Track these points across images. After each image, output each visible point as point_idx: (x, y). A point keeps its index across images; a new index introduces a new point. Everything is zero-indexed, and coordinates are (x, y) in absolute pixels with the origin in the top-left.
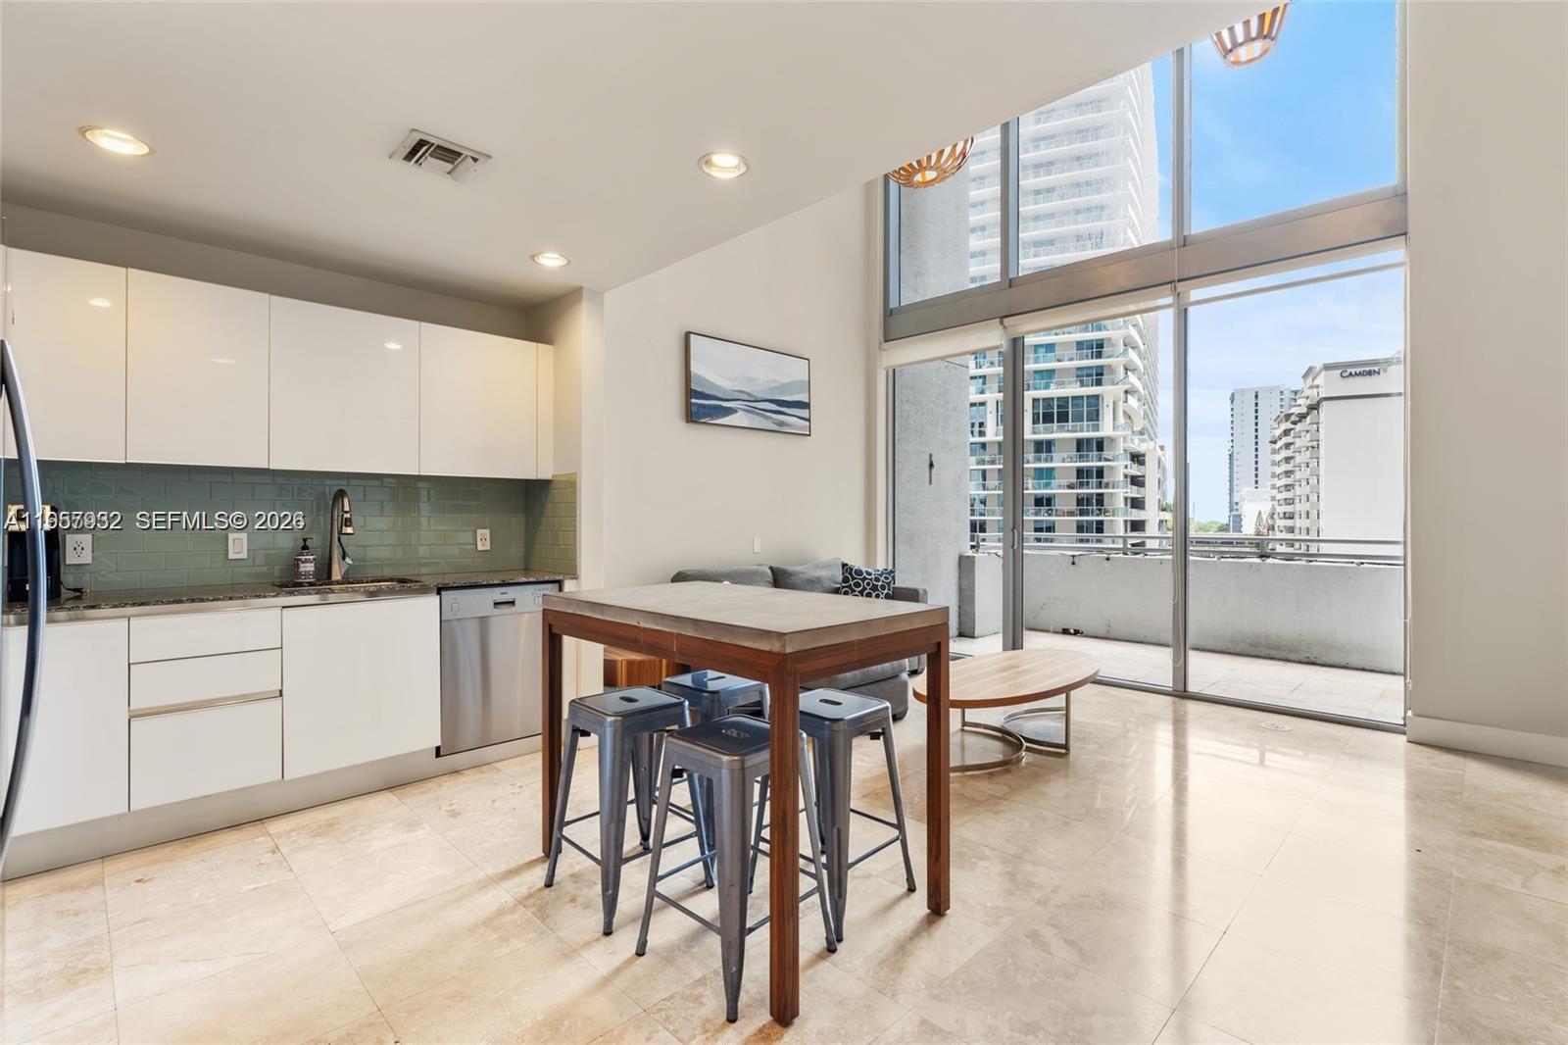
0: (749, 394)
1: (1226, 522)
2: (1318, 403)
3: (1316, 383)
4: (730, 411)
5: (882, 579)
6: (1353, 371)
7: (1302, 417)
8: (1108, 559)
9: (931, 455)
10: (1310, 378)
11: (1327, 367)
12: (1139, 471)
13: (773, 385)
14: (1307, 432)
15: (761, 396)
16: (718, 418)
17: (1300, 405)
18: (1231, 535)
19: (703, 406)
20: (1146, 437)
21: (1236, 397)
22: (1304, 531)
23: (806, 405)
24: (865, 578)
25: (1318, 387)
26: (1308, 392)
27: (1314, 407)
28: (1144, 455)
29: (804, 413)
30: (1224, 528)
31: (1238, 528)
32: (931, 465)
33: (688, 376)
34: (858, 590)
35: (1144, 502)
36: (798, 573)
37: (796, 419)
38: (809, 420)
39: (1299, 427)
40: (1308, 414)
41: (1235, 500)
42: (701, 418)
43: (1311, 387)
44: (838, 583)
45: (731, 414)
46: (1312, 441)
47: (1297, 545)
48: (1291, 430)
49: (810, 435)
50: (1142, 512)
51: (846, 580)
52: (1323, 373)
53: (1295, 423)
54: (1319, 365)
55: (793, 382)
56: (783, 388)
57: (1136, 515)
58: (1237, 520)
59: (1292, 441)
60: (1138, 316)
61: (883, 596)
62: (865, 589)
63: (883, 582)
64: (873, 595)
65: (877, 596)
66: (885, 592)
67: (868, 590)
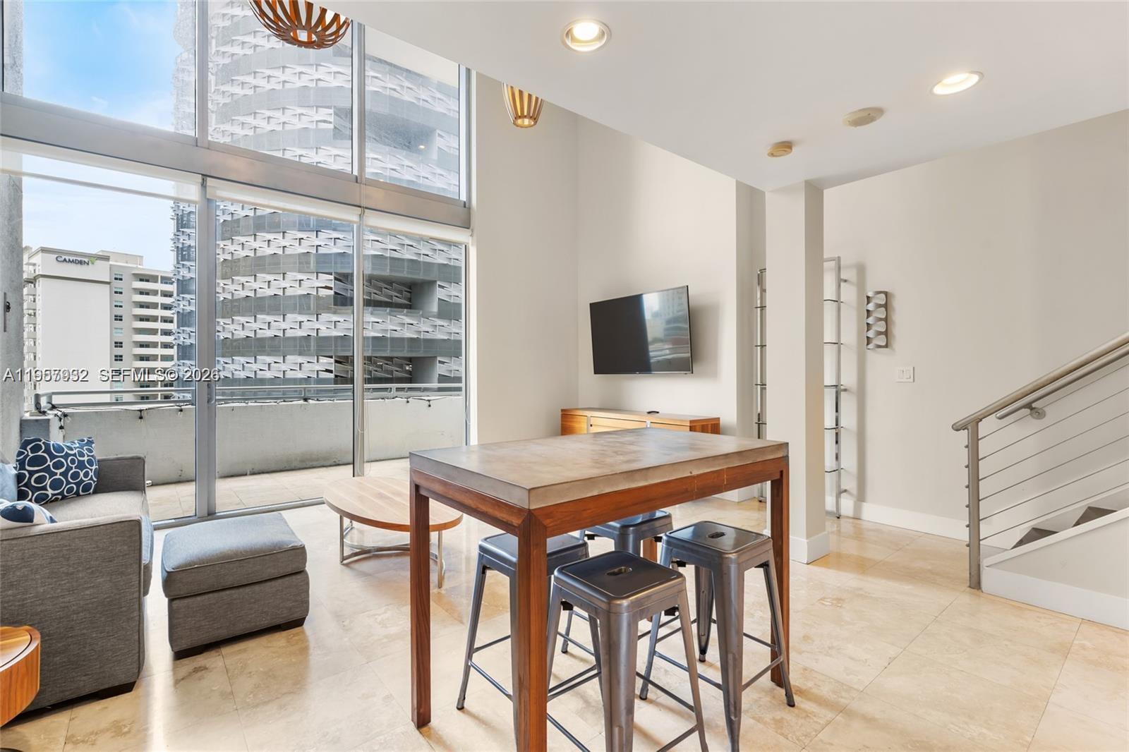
2: (35, 278)
3: (33, 261)
5: (87, 452)
6: (67, 258)
11: (44, 251)
24: (68, 456)
25: (34, 264)
27: (29, 281)
40: (24, 285)
43: (29, 265)
46: (28, 309)
51: (36, 461)
52: (40, 255)
61: (93, 474)
62: (69, 469)
63: (88, 456)
64: (82, 474)
65: (86, 475)
66: (94, 468)
67: (74, 470)
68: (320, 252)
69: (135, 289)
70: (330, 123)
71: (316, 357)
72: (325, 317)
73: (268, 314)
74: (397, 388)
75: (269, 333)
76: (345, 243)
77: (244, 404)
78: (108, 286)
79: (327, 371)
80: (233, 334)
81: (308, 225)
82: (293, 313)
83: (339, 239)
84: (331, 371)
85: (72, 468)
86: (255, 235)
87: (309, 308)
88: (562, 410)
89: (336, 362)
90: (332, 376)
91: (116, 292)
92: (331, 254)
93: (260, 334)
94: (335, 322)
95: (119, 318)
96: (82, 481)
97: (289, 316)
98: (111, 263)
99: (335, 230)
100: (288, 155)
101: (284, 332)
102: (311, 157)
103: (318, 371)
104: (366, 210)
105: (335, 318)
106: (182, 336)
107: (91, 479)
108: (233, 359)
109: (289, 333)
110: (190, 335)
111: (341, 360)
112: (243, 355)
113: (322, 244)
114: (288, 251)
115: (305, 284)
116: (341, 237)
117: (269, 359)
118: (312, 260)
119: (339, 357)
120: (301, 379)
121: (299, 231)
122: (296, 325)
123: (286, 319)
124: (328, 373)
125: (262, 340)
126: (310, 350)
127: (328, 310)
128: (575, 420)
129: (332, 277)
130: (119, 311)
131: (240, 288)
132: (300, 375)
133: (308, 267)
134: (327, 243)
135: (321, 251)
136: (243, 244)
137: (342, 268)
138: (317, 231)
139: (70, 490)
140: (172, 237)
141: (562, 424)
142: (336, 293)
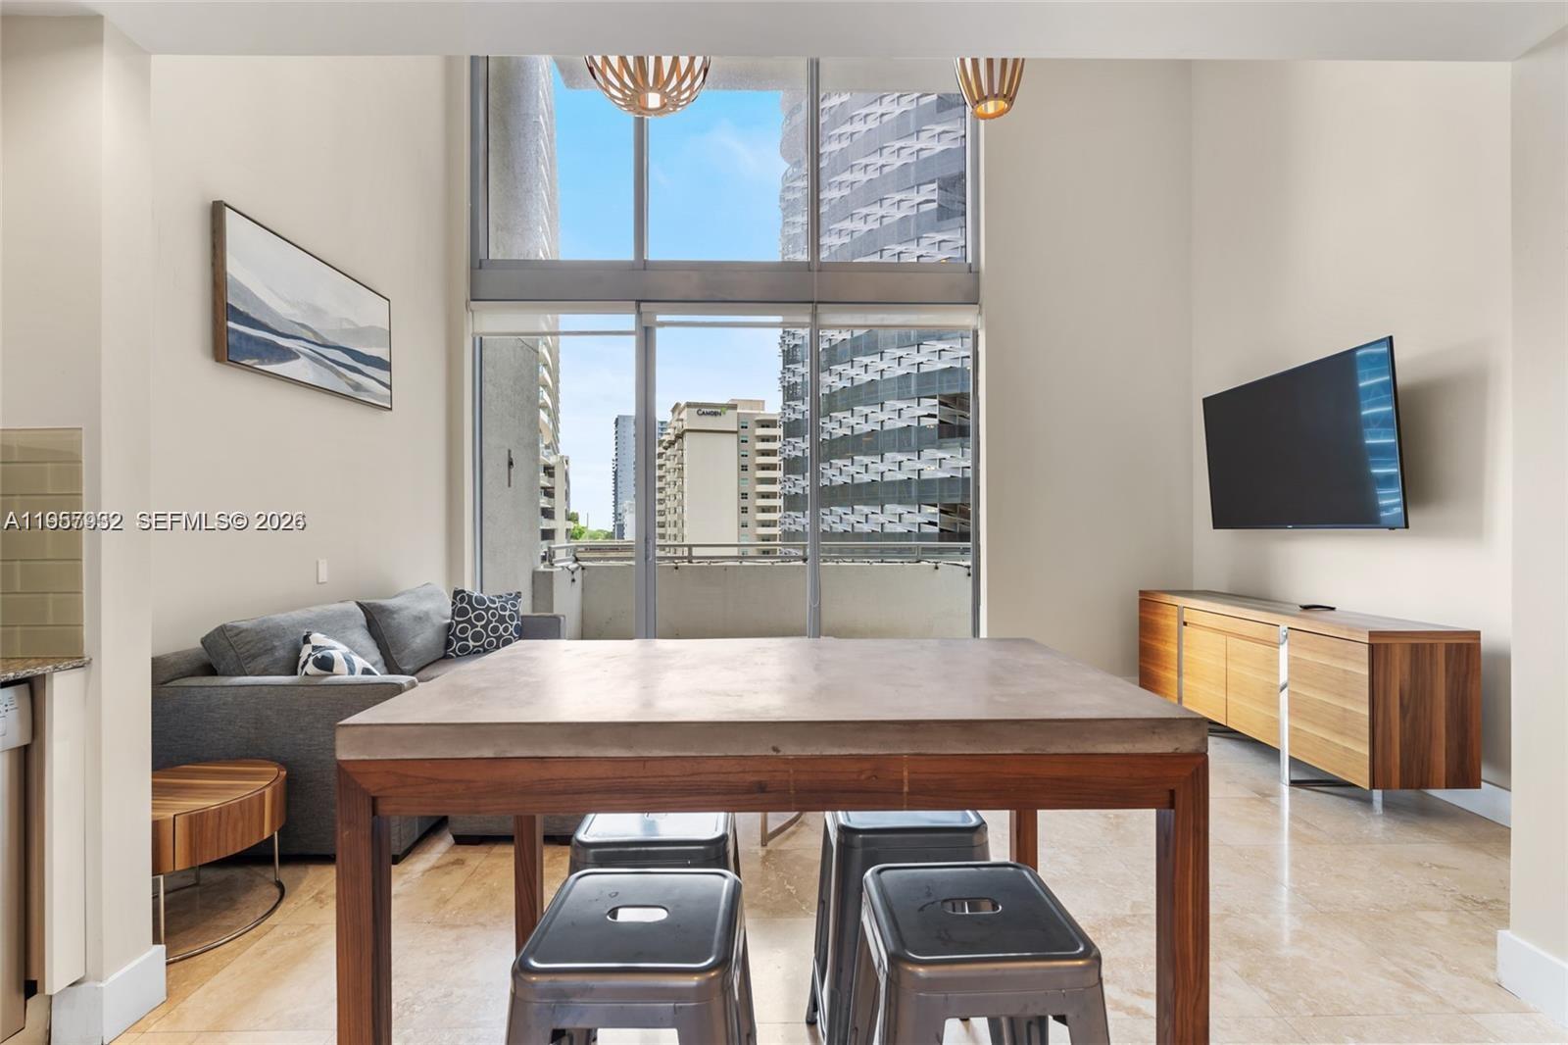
0: (315, 333)
1: (611, 530)
2: (683, 433)
3: (681, 417)
4: (288, 355)
5: (509, 606)
6: (705, 410)
7: (672, 443)
8: (677, 568)
9: (509, 451)
10: (677, 413)
11: (689, 405)
12: (549, 482)
13: (346, 326)
14: (675, 456)
15: (332, 339)
16: (270, 362)
17: (669, 434)
18: (616, 542)
19: (249, 338)
20: (551, 450)
21: (619, 422)
22: (672, 538)
23: (385, 365)
24: (488, 608)
25: (682, 420)
26: (675, 424)
27: (680, 437)
28: (553, 468)
29: (383, 375)
30: (610, 536)
31: (621, 536)
32: (511, 464)
33: (218, 281)
34: (479, 624)
35: (553, 512)
36: (400, 609)
37: (374, 382)
38: (390, 387)
39: (669, 452)
40: (675, 441)
41: (620, 511)
42: (243, 360)
43: (678, 420)
44: (447, 618)
45: (291, 359)
46: (678, 464)
47: (667, 549)
48: (663, 453)
49: (391, 409)
50: (552, 522)
51: (462, 612)
52: (686, 409)
53: (665, 448)
54: (683, 404)
55: (371, 327)
56: (359, 333)
57: (546, 524)
58: (620, 528)
59: (663, 463)
60: (549, 338)
61: (512, 629)
62: (489, 622)
63: (511, 610)
64: (501, 630)
65: (506, 630)
66: (515, 623)
67: (494, 624)
68: (922, 371)
69: (758, 437)
70: (934, 201)
71: (917, 507)
72: (927, 453)
73: (865, 455)
74: (923, 548)
75: (866, 478)
76: (952, 355)
77: (738, 564)
78: (735, 435)
79: (930, 523)
80: (831, 480)
81: (909, 338)
82: (891, 451)
83: (944, 350)
84: (935, 524)
85: (491, 622)
86: (852, 361)
87: (910, 445)
88: (1142, 593)
89: (941, 511)
90: (936, 530)
91: (742, 441)
92: (934, 372)
93: (859, 479)
94: (940, 460)
95: (744, 468)
96: (501, 636)
97: (887, 455)
98: (739, 411)
99: (940, 339)
100: (887, 258)
101: (882, 477)
102: (911, 253)
103: (919, 524)
104: (819, 306)
105: (940, 454)
106: (788, 484)
107: (511, 634)
108: (831, 510)
109: (888, 477)
110: (794, 484)
111: (948, 510)
112: (840, 505)
113: (924, 360)
114: (886, 376)
115: (905, 414)
116: (947, 347)
117: (866, 509)
118: (913, 381)
119: (946, 505)
120: (901, 534)
121: (898, 348)
122: (895, 466)
123: (885, 460)
124: (932, 527)
125: (859, 486)
126: (910, 497)
127: (932, 444)
128: (1160, 611)
129: (936, 402)
130: (745, 461)
131: (837, 425)
132: (900, 529)
133: (909, 392)
134: (930, 359)
135: (924, 369)
136: (840, 374)
137: (949, 387)
138: (918, 345)
139: (490, 644)
140: (780, 376)
141: (1140, 617)
142: (941, 421)
